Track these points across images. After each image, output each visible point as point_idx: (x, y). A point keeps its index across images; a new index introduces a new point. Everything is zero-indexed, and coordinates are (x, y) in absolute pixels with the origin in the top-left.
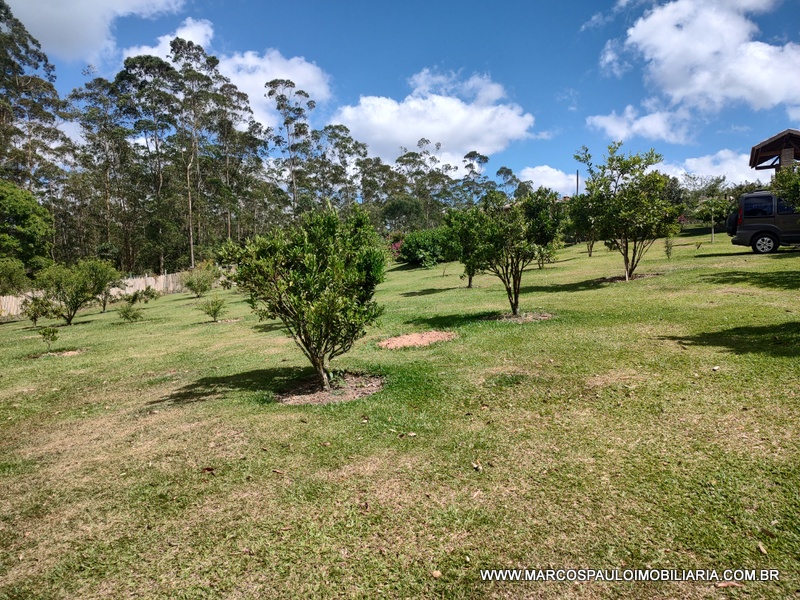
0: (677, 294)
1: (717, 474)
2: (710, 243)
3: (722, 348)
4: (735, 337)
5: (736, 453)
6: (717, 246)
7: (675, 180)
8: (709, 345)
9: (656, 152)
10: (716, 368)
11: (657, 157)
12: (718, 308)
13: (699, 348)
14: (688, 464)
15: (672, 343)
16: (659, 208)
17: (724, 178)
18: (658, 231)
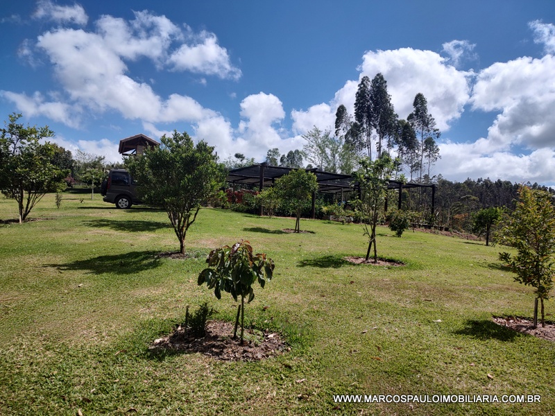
0: (63, 234)
1: (60, 365)
2: (91, 199)
3: (87, 271)
4: (98, 263)
5: (76, 346)
6: (95, 202)
7: (69, 153)
8: (79, 269)
9: (49, 129)
10: (80, 285)
11: (50, 132)
12: (90, 244)
13: (71, 272)
14: (38, 363)
15: (52, 269)
16: (49, 170)
17: (104, 158)
18: (48, 187)
